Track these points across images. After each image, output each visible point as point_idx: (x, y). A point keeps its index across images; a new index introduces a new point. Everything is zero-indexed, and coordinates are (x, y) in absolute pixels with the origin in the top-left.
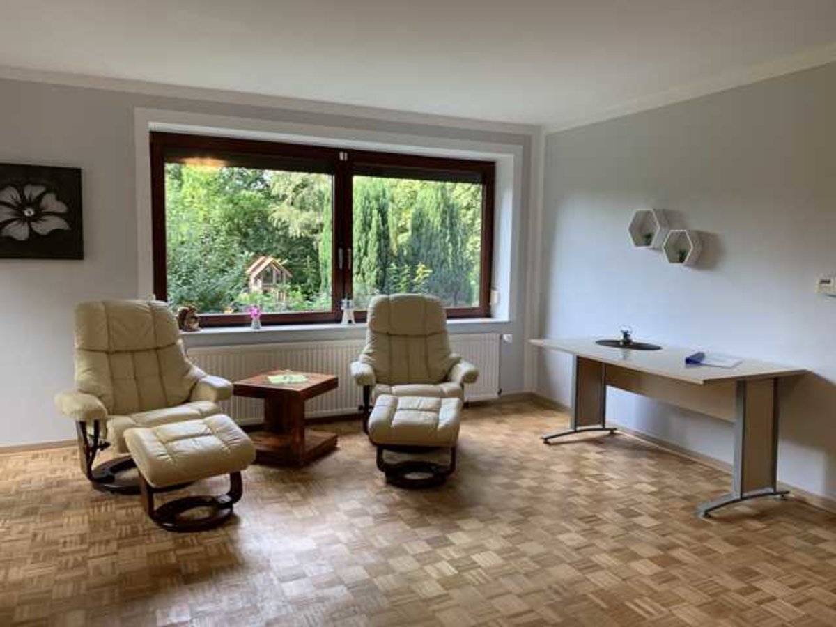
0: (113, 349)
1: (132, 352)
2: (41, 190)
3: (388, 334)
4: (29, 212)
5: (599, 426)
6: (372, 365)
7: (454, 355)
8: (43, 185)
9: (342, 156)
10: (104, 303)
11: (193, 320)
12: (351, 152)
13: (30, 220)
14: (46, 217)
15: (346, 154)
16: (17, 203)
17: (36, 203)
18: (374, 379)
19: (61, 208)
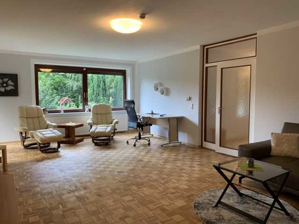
0: (28, 117)
1: (32, 118)
2: (8, 79)
3: (97, 114)
4: (5, 85)
5: (149, 134)
6: (93, 121)
7: (114, 118)
8: (8, 78)
9: (84, 69)
10: (25, 106)
11: (46, 111)
12: (86, 68)
13: (5, 87)
14: (9, 86)
15: (85, 69)
16: (2, 82)
17: (6, 83)
18: (93, 124)
19: (13, 84)
